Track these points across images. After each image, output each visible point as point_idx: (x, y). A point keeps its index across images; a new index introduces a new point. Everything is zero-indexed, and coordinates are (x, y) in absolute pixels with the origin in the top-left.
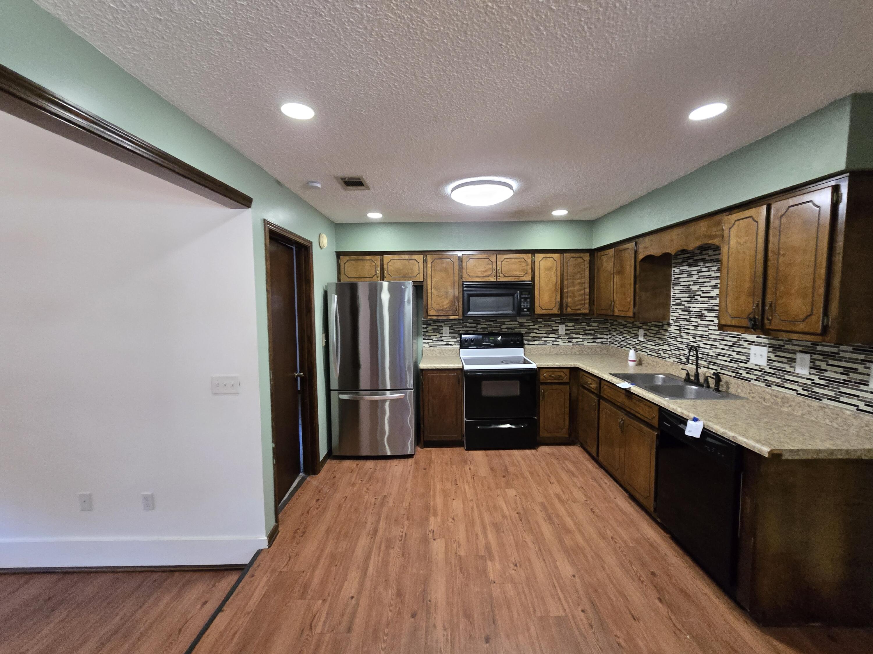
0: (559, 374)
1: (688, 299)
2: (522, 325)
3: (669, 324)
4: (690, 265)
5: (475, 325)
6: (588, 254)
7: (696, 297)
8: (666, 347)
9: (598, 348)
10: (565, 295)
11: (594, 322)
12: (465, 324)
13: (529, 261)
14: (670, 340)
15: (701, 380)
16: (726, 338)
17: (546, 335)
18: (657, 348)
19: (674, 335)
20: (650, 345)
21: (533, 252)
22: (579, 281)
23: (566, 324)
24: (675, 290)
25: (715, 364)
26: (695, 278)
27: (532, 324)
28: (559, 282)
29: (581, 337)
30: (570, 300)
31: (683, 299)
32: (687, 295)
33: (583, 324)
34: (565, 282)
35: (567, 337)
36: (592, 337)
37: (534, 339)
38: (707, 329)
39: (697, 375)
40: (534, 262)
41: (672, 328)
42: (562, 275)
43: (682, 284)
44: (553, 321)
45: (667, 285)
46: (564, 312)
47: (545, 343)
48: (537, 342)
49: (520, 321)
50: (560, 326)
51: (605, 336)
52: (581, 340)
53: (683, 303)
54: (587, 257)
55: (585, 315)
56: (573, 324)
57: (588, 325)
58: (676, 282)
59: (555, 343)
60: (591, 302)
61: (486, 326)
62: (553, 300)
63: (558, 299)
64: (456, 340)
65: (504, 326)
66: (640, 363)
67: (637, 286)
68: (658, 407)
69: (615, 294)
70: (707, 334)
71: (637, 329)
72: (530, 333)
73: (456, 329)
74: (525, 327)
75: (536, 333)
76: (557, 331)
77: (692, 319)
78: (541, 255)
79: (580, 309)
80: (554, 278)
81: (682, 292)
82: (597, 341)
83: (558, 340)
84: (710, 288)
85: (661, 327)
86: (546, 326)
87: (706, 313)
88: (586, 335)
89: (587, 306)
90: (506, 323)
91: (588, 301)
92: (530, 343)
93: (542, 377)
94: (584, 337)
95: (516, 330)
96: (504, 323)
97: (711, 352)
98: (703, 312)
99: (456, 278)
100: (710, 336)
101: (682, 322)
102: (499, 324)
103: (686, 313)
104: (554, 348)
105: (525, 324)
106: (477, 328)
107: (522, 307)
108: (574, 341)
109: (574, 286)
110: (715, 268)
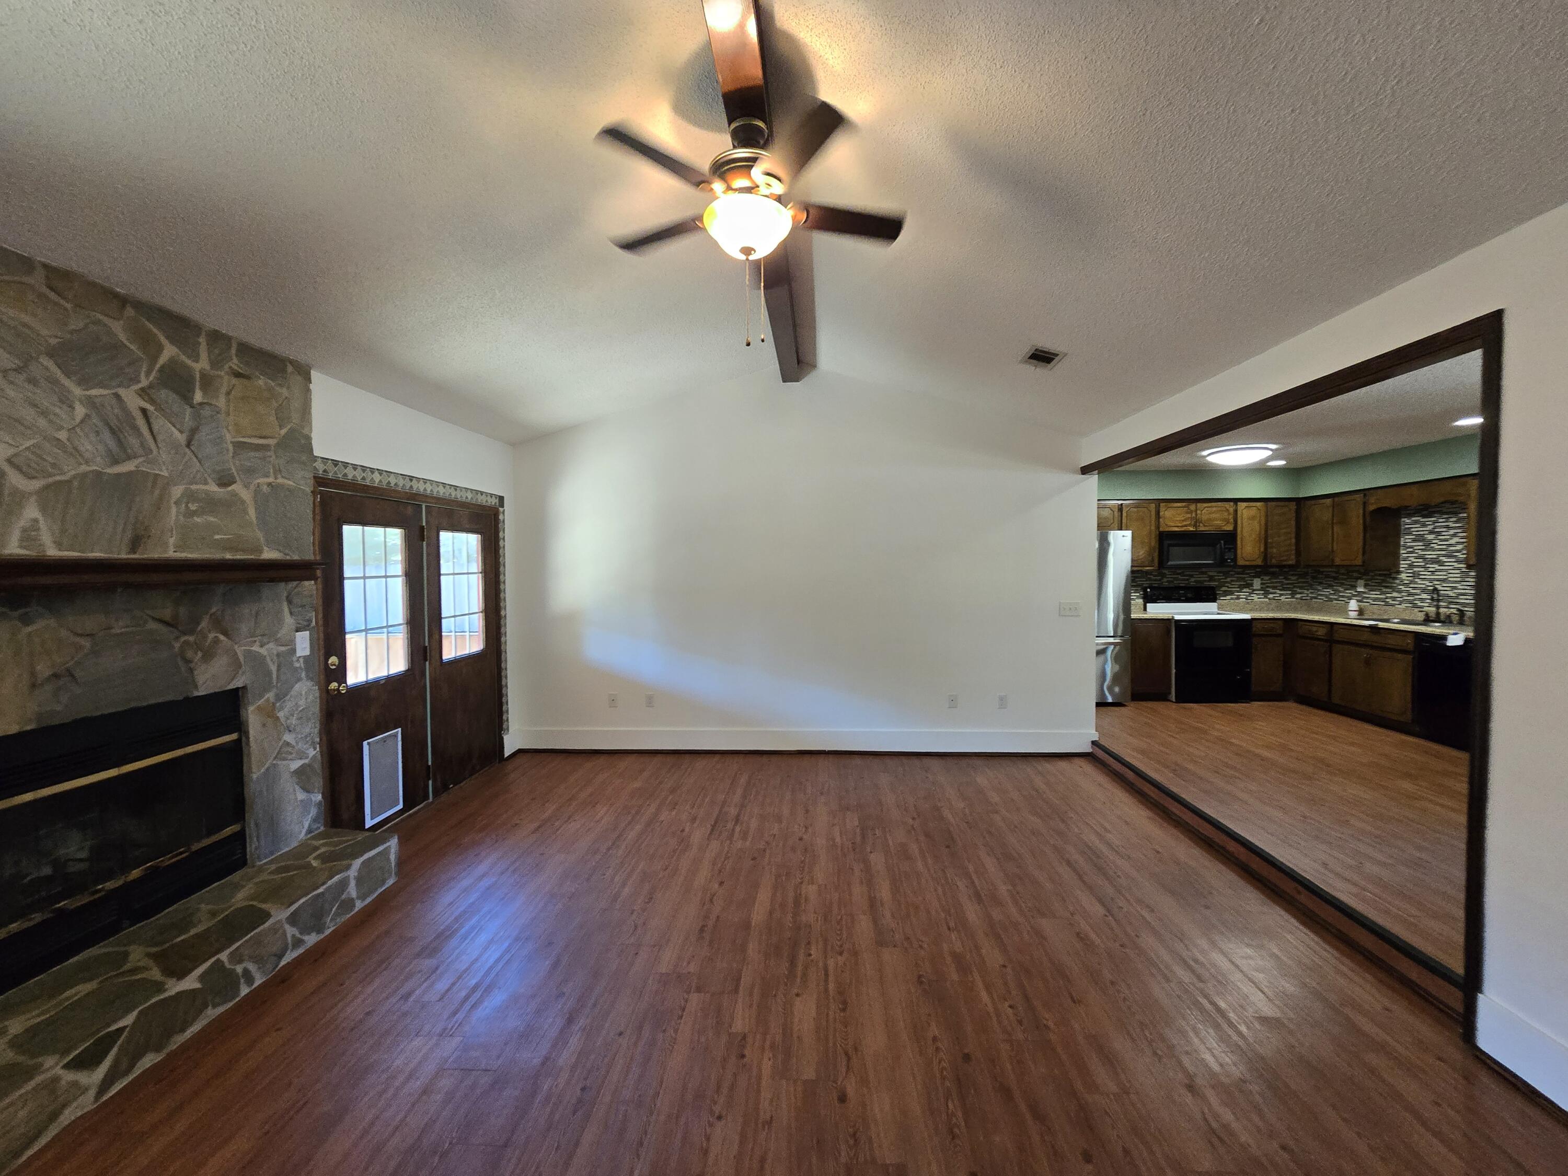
0: (1272, 625)
1: (1423, 547)
2: (1211, 578)
3: (1399, 572)
4: (1424, 516)
5: (1159, 578)
6: (1294, 503)
7: (1432, 545)
8: (1395, 594)
9: (1299, 603)
10: (1269, 545)
11: (1292, 575)
12: (1149, 576)
13: (1231, 510)
14: (1400, 587)
15: (1442, 618)
16: (1467, 579)
17: (1238, 589)
18: (1384, 597)
19: (1406, 582)
20: (1375, 594)
21: (1236, 501)
22: (1284, 531)
23: (1262, 577)
24: (1406, 540)
25: (1457, 603)
26: (1430, 528)
27: (1224, 577)
28: (1263, 532)
29: (1278, 591)
30: (1275, 550)
31: (1415, 548)
32: (1421, 544)
33: (1280, 577)
34: (1270, 532)
35: (1263, 592)
36: (1290, 592)
37: (1226, 593)
38: (1445, 573)
39: (1438, 614)
40: (1236, 511)
41: (1403, 576)
42: (1266, 524)
43: (1414, 533)
44: (1247, 574)
45: (1397, 533)
46: (1268, 564)
47: (1238, 598)
48: (1228, 597)
49: (1211, 574)
50: (1255, 579)
51: (1306, 591)
52: (1278, 595)
53: (1417, 551)
54: (1293, 506)
55: (1290, 566)
56: (1269, 577)
57: (1286, 579)
58: (1408, 531)
59: (1249, 598)
60: (1298, 553)
61: (1172, 579)
62: (1257, 551)
63: (1262, 549)
64: (1138, 594)
65: (1193, 580)
66: (1361, 613)
67: (1368, 535)
68: (1413, 634)
69: (1335, 543)
70: (1445, 577)
71: (1354, 580)
72: (1221, 587)
73: (1139, 582)
74: (1215, 581)
75: (1229, 588)
76: (1252, 585)
77: (1428, 566)
78: (1245, 504)
79: (1285, 561)
80: (1257, 527)
81: (1414, 540)
82: (1296, 597)
83: (1252, 595)
84: (1448, 537)
85: (1389, 576)
86: (1239, 579)
87: (1444, 559)
88: (1283, 589)
89: (1293, 557)
90: (1195, 576)
91: (1294, 552)
92: (1222, 598)
93: (1254, 629)
94: (1282, 592)
95: (1205, 583)
96: (1192, 576)
97: (1451, 593)
98: (1441, 558)
99: (1153, 528)
100: (1450, 579)
101: (1415, 569)
102: (1187, 578)
103: (1421, 560)
104: (1248, 603)
105: (1216, 577)
106: (1163, 581)
107: (1226, 557)
108: (1271, 596)
109: (1279, 536)
110: (1454, 519)
